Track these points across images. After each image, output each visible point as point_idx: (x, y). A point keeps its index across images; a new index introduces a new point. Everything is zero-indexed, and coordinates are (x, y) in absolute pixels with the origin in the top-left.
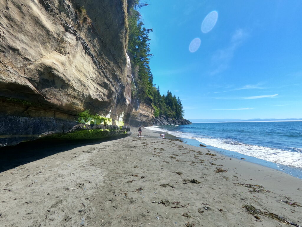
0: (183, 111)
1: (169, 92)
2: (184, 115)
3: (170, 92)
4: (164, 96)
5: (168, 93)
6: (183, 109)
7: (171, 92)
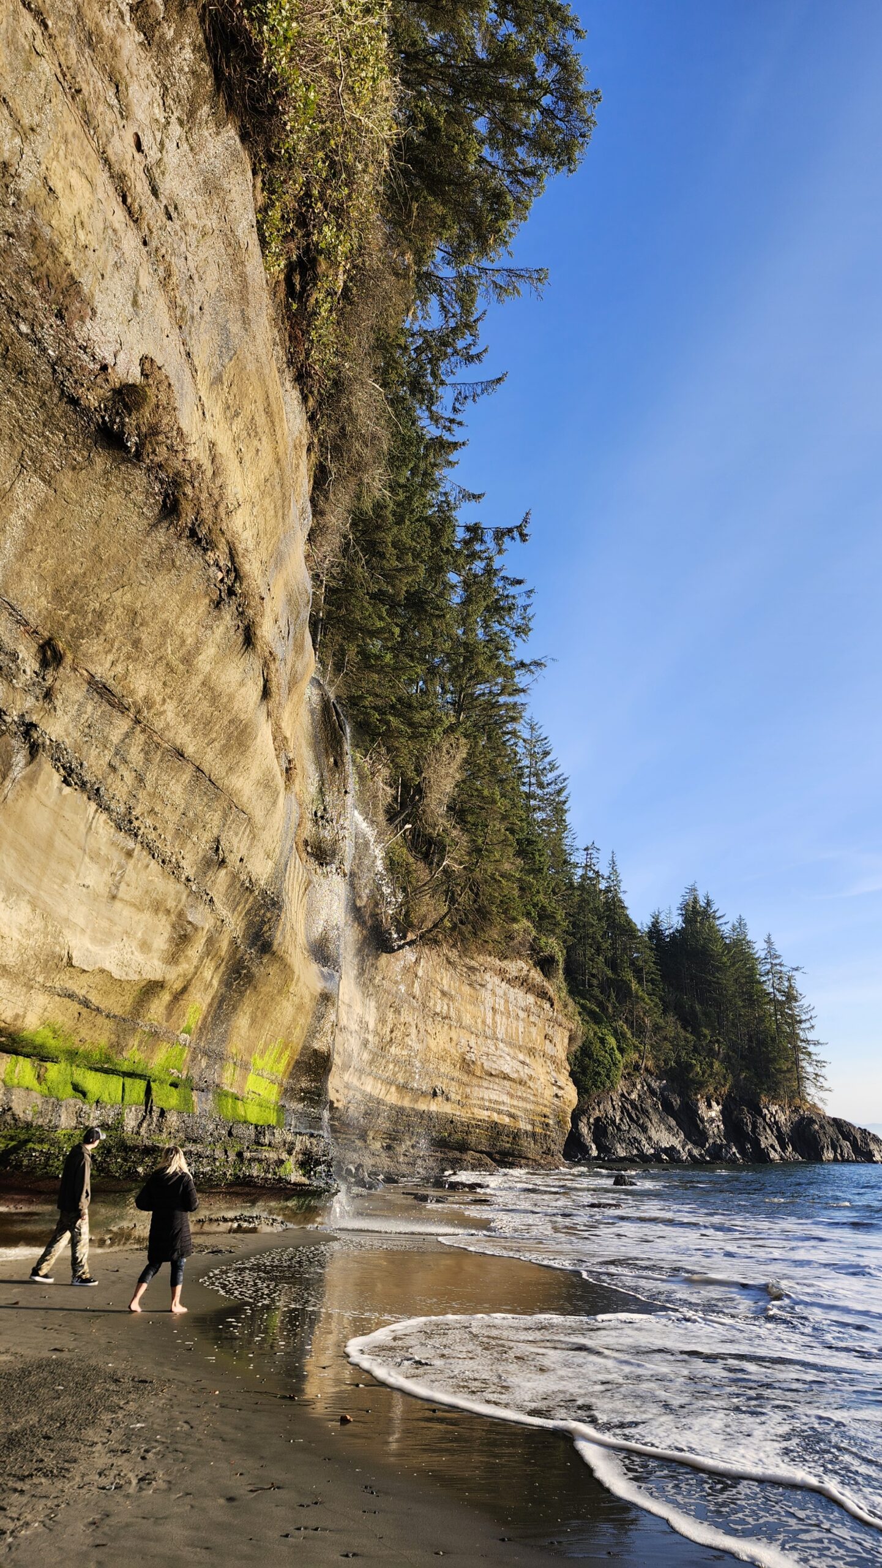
0: (811, 1049)
1: (695, 901)
2: (826, 1085)
3: (702, 902)
4: (655, 931)
5: (685, 907)
6: (811, 1036)
7: (708, 904)
